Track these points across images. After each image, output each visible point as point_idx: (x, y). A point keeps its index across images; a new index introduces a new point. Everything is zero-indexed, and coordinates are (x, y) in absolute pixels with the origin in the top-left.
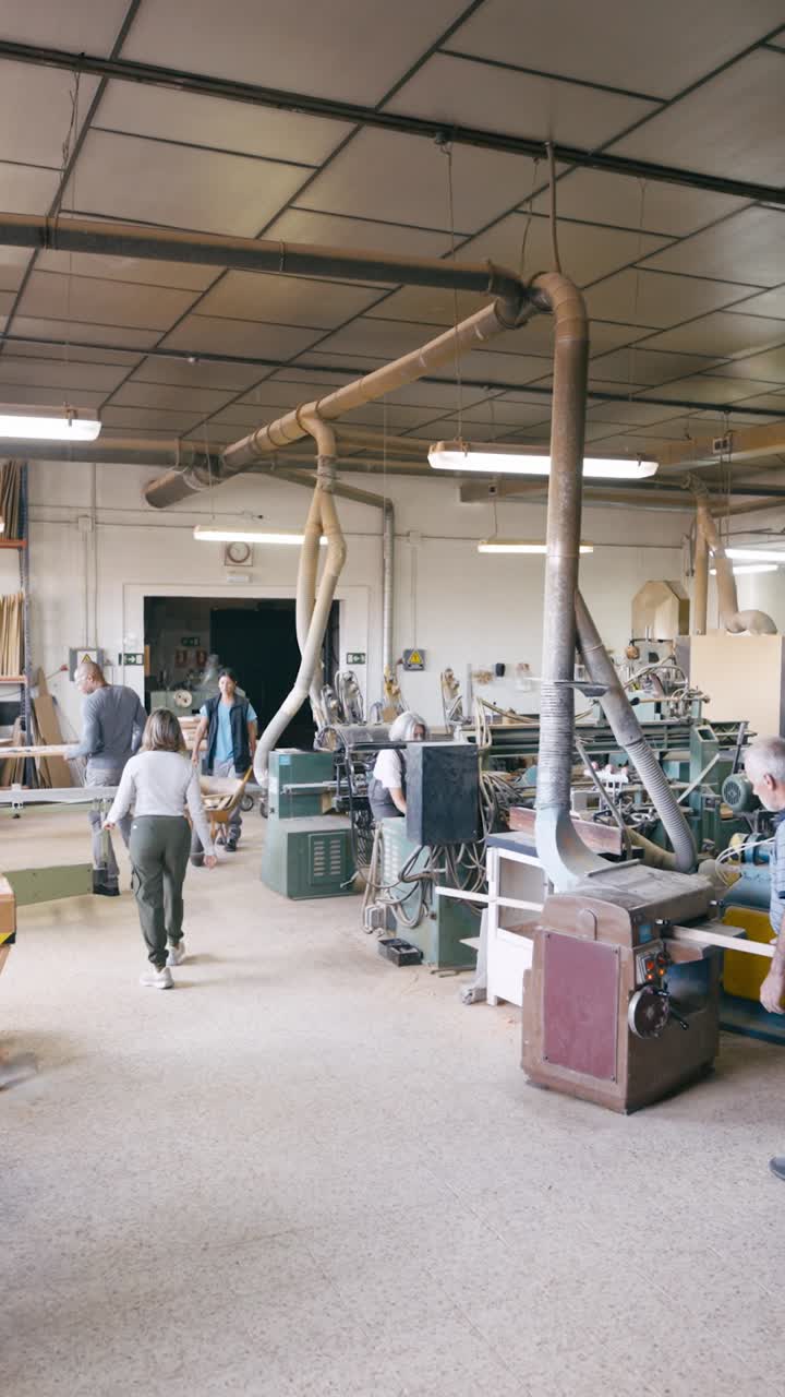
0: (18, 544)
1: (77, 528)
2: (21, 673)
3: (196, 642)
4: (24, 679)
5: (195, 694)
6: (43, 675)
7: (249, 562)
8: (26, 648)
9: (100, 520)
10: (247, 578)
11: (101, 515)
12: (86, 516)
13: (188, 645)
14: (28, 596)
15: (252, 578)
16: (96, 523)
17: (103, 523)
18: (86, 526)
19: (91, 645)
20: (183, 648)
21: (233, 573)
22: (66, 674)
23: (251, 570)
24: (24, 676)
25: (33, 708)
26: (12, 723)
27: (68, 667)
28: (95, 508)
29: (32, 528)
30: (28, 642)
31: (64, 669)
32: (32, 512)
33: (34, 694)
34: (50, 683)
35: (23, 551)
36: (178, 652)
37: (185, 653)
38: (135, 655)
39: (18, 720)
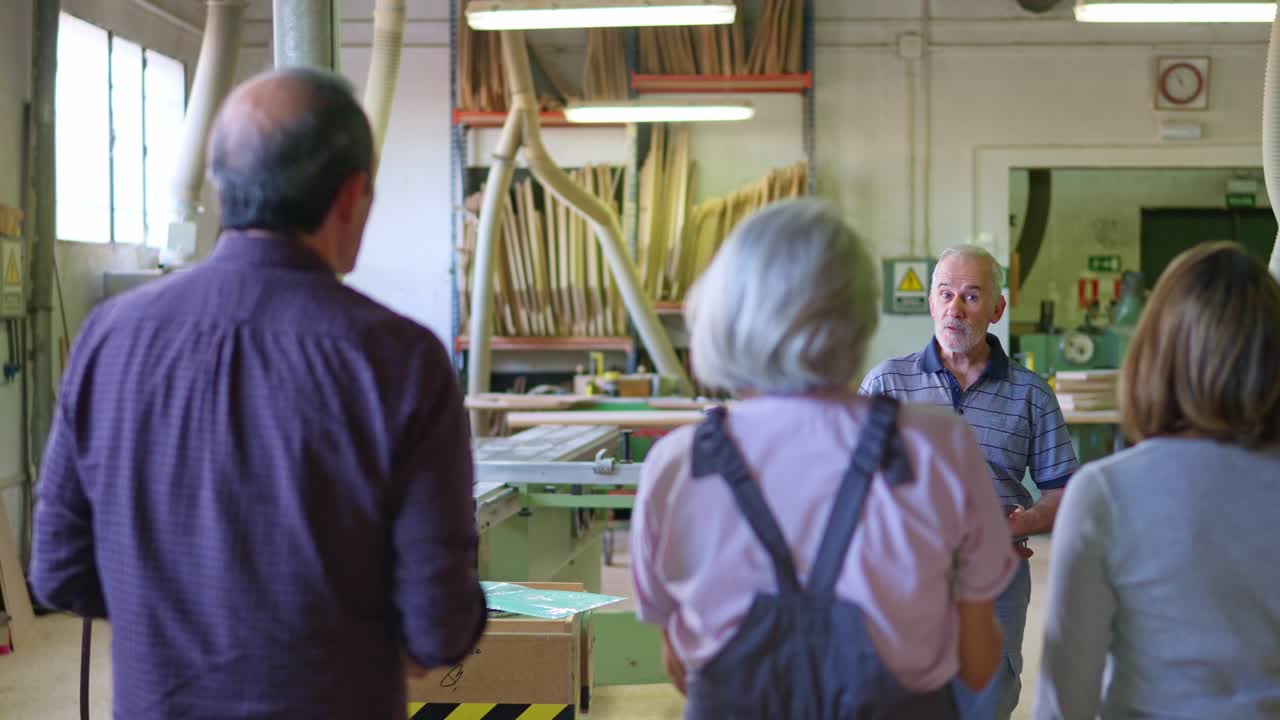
0: (798, 83)
1: (898, 53)
3: (1114, 264)
5: (1099, 339)
7: (1200, 102)
9: (936, 38)
10: (1197, 132)
11: (938, 31)
12: (912, 33)
13: (1101, 269)
14: (812, 169)
15: (1205, 131)
16: (930, 44)
17: (941, 44)
18: (912, 49)
19: (919, 252)
20: (1088, 275)
21: (1170, 123)
23: (1203, 116)
28: (927, 17)
29: (822, 59)
32: (821, 31)
35: (806, 92)
36: (1082, 285)
37: (1095, 285)
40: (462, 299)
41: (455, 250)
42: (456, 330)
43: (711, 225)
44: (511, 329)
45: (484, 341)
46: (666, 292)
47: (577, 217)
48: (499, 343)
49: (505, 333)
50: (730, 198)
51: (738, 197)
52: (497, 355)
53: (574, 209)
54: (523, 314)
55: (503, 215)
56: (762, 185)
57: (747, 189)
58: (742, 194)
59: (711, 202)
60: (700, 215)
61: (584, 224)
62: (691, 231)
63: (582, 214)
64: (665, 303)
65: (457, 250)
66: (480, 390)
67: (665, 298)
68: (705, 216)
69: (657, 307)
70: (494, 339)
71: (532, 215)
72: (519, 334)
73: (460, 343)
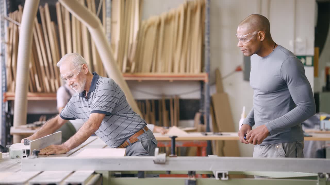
2: (202, 71)
4: (205, 77)
6: (220, 75)
8: (207, 47)
22: (240, 75)
24: (205, 74)
25: (212, 103)
26: (193, 118)
27: (243, 67)
30: (209, 42)
31: (239, 69)
33: (213, 92)
34: (225, 82)
38: (305, 57)
39: (198, 116)
40: (8, 71)
41: (4, 43)
42: (4, 89)
43: (153, 31)
44: (39, 89)
45: (24, 96)
46: (128, 68)
47: (76, 19)
48: (32, 97)
49: (35, 90)
50: (163, 16)
51: (167, 15)
52: (32, 103)
53: (74, 15)
54: (46, 80)
55: (34, 30)
56: (181, 9)
57: (172, 11)
58: (170, 15)
59: (153, 18)
60: (146, 26)
61: (80, 23)
62: (142, 34)
63: (79, 18)
64: (128, 74)
65: (5, 43)
66: (22, 123)
67: (127, 71)
68: (149, 27)
69: (125, 76)
70: (29, 94)
71: (50, 25)
72: (43, 91)
73: (6, 97)
